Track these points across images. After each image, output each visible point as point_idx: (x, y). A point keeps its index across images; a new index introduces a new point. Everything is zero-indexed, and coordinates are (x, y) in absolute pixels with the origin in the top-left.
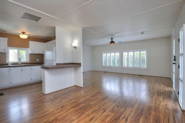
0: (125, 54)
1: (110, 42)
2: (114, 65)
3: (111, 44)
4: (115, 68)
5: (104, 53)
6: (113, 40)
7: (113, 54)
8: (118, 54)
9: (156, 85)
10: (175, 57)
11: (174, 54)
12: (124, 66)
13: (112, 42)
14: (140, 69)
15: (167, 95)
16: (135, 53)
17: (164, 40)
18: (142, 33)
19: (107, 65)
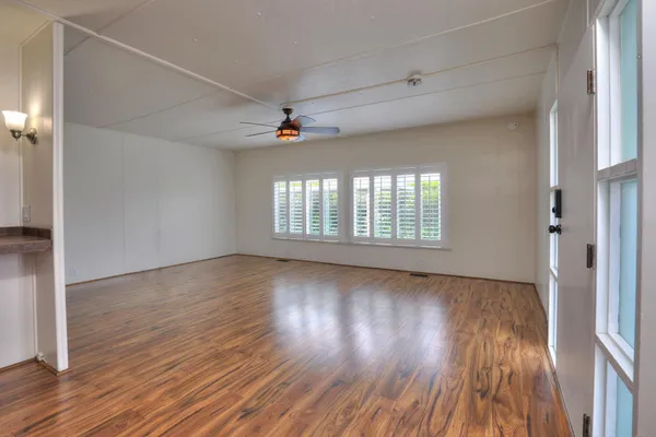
0: (360, 183)
1: (279, 124)
2: (317, 233)
3: (282, 135)
4: (322, 242)
5: (278, 180)
6: (292, 117)
7: (312, 186)
8: (331, 184)
9: (472, 334)
10: (559, 194)
11: (553, 182)
12: (356, 234)
13: (289, 126)
14: (416, 248)
15: (521, 416)
16: (401, 179)
17: (512, 127)
18: (413, 82)
19: (292, 231)
